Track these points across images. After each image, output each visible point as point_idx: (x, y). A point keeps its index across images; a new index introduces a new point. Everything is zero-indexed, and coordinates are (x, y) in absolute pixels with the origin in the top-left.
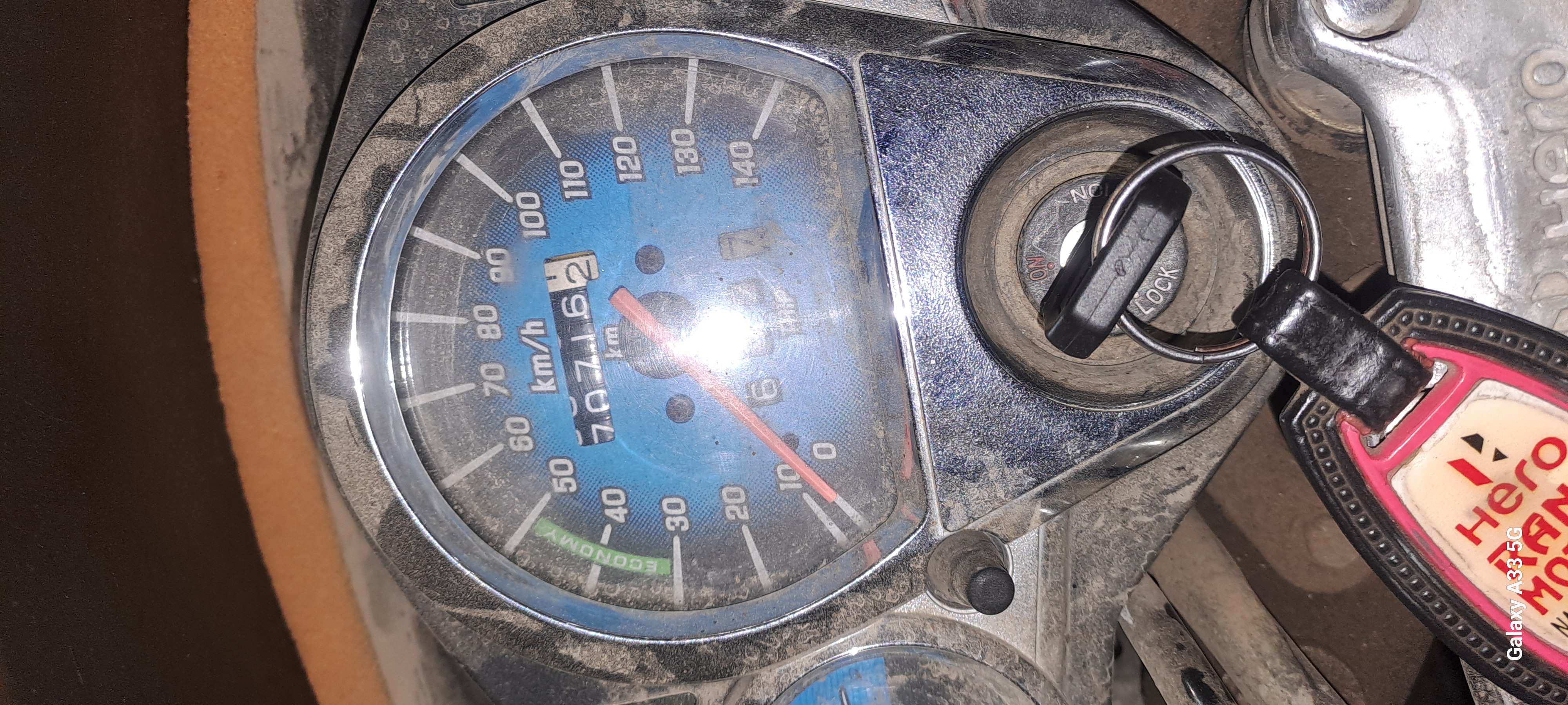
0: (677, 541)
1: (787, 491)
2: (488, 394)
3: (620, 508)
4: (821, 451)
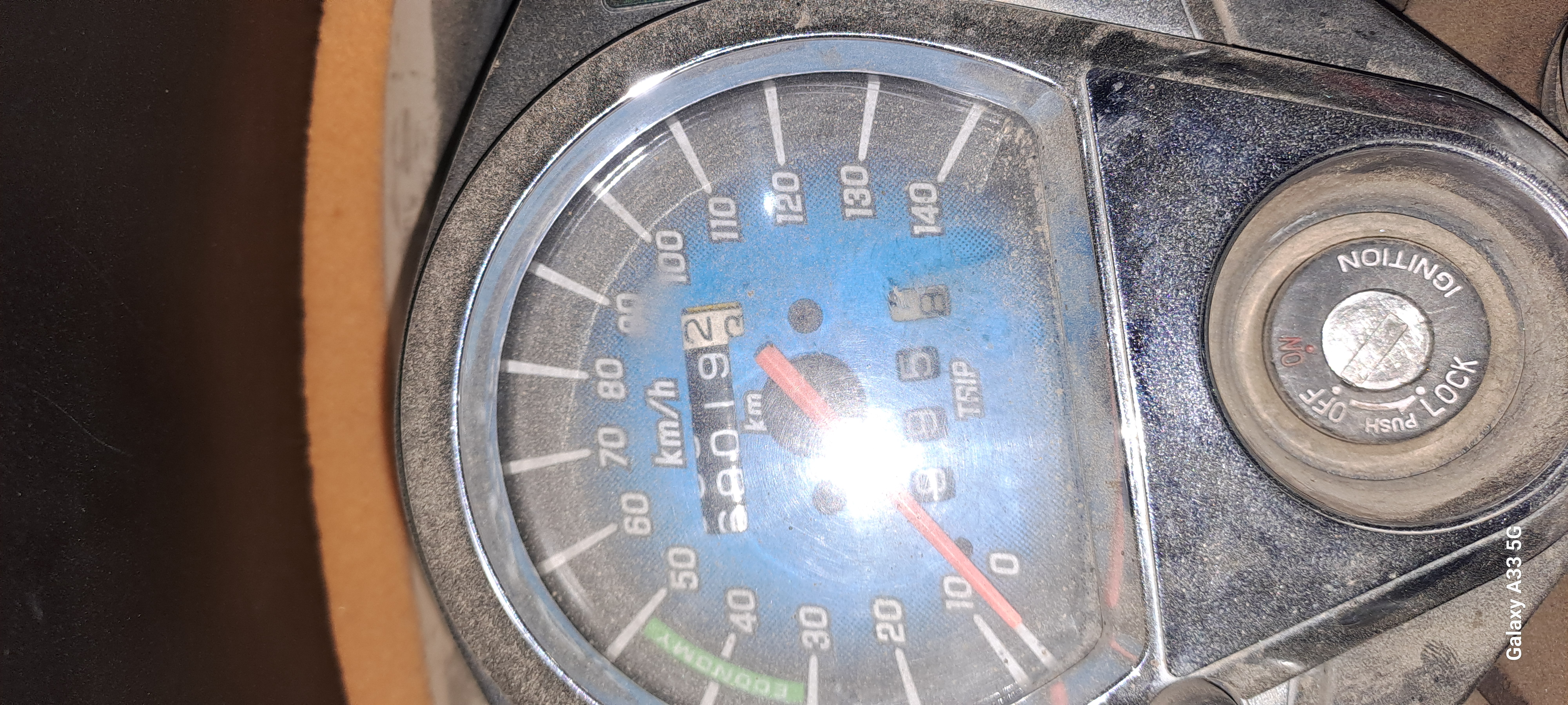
0: (814, 661)
1: (954, 611)
2: (603, 463)
3: (748, 615)
4: (1000, 563)
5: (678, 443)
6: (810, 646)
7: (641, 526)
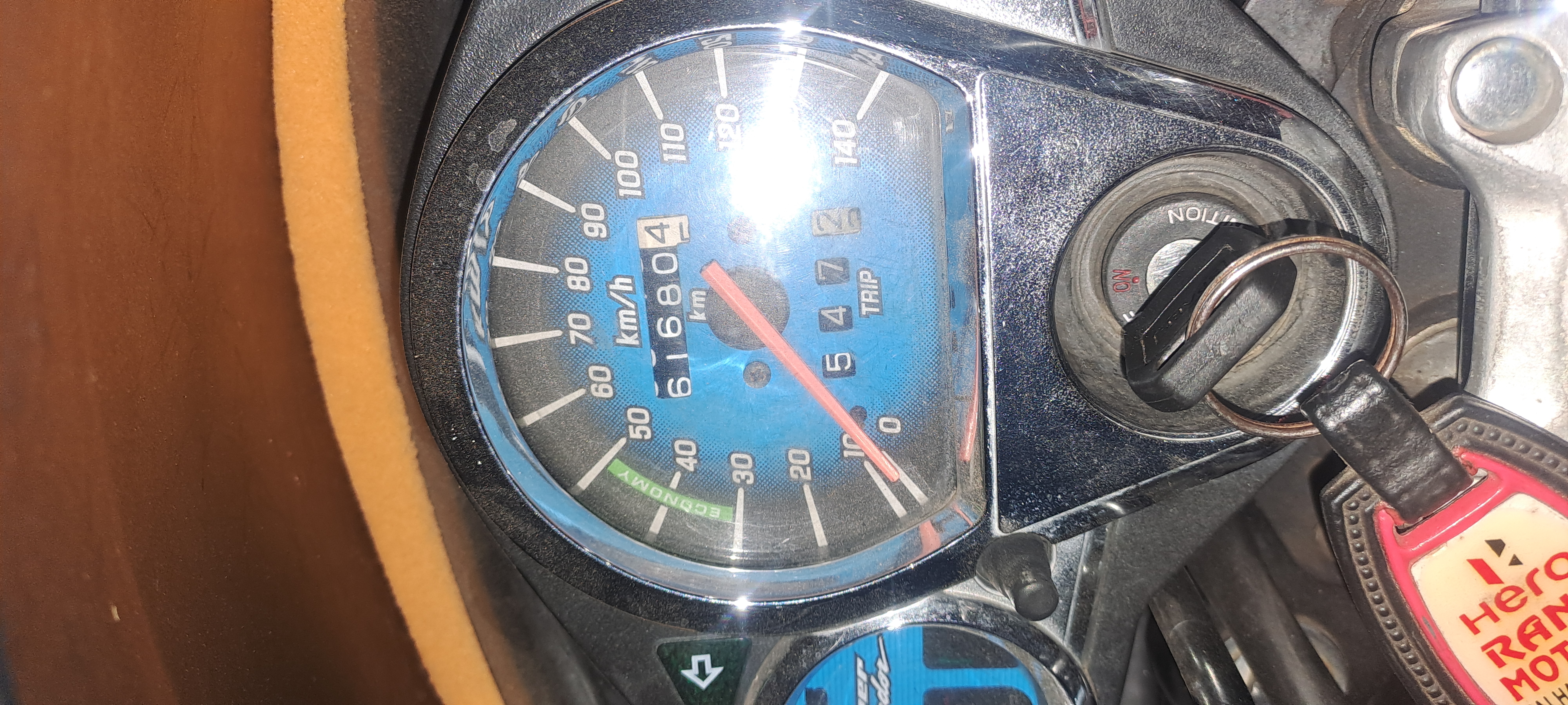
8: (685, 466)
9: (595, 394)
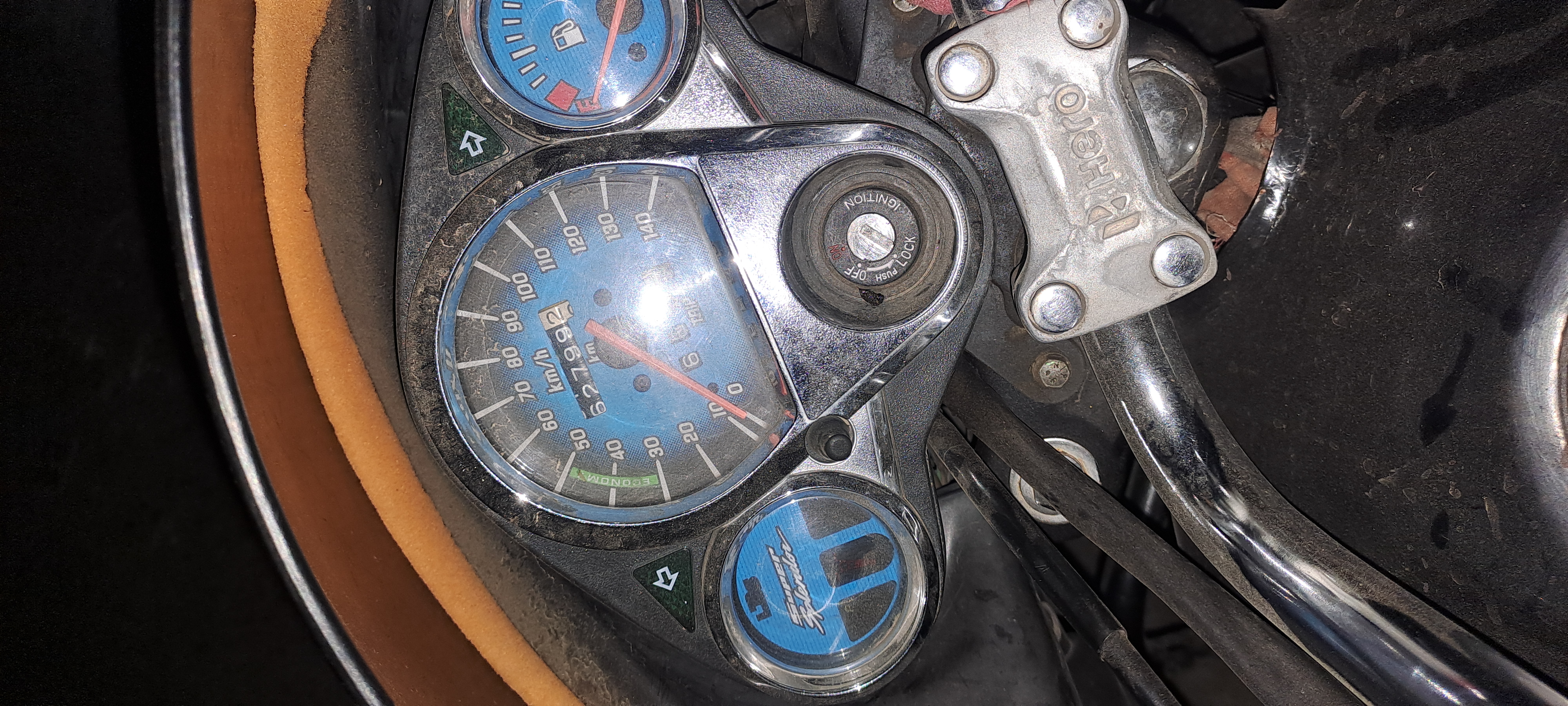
5: (558, 379)
6: (653, 456)
7: (552, 425)
8: (618, 458)
9: (547, 429)
